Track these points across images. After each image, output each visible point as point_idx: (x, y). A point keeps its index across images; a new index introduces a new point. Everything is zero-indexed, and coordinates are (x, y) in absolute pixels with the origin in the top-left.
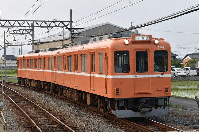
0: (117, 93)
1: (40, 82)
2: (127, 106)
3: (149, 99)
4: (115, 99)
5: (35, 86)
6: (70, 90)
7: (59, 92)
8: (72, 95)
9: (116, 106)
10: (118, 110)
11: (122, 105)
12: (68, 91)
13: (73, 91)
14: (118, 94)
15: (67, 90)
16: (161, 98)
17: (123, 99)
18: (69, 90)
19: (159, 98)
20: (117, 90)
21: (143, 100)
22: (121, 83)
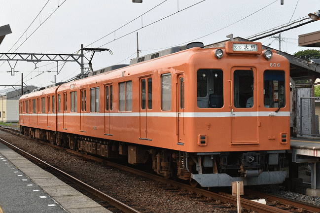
0: (203, 142)
1: (44, 131)
2: (218, 166)
3: (257, 154)
4: (198, 154)
5: (39, 137)
6: (93, 142)
7: (71, 145)
8: (96, 149)
9: (199, 167)
10: (203, 173)
11: (208, 164)
12: (87, 143)
13: (99, 143)
14: (204, 145)
15: (87, 140)
16: (274, 152)
17: (211, 154)
18: (90, 141)
19: (271, 152)
20: (203, 137)
21: (249, 155)
22: (209, 126)
